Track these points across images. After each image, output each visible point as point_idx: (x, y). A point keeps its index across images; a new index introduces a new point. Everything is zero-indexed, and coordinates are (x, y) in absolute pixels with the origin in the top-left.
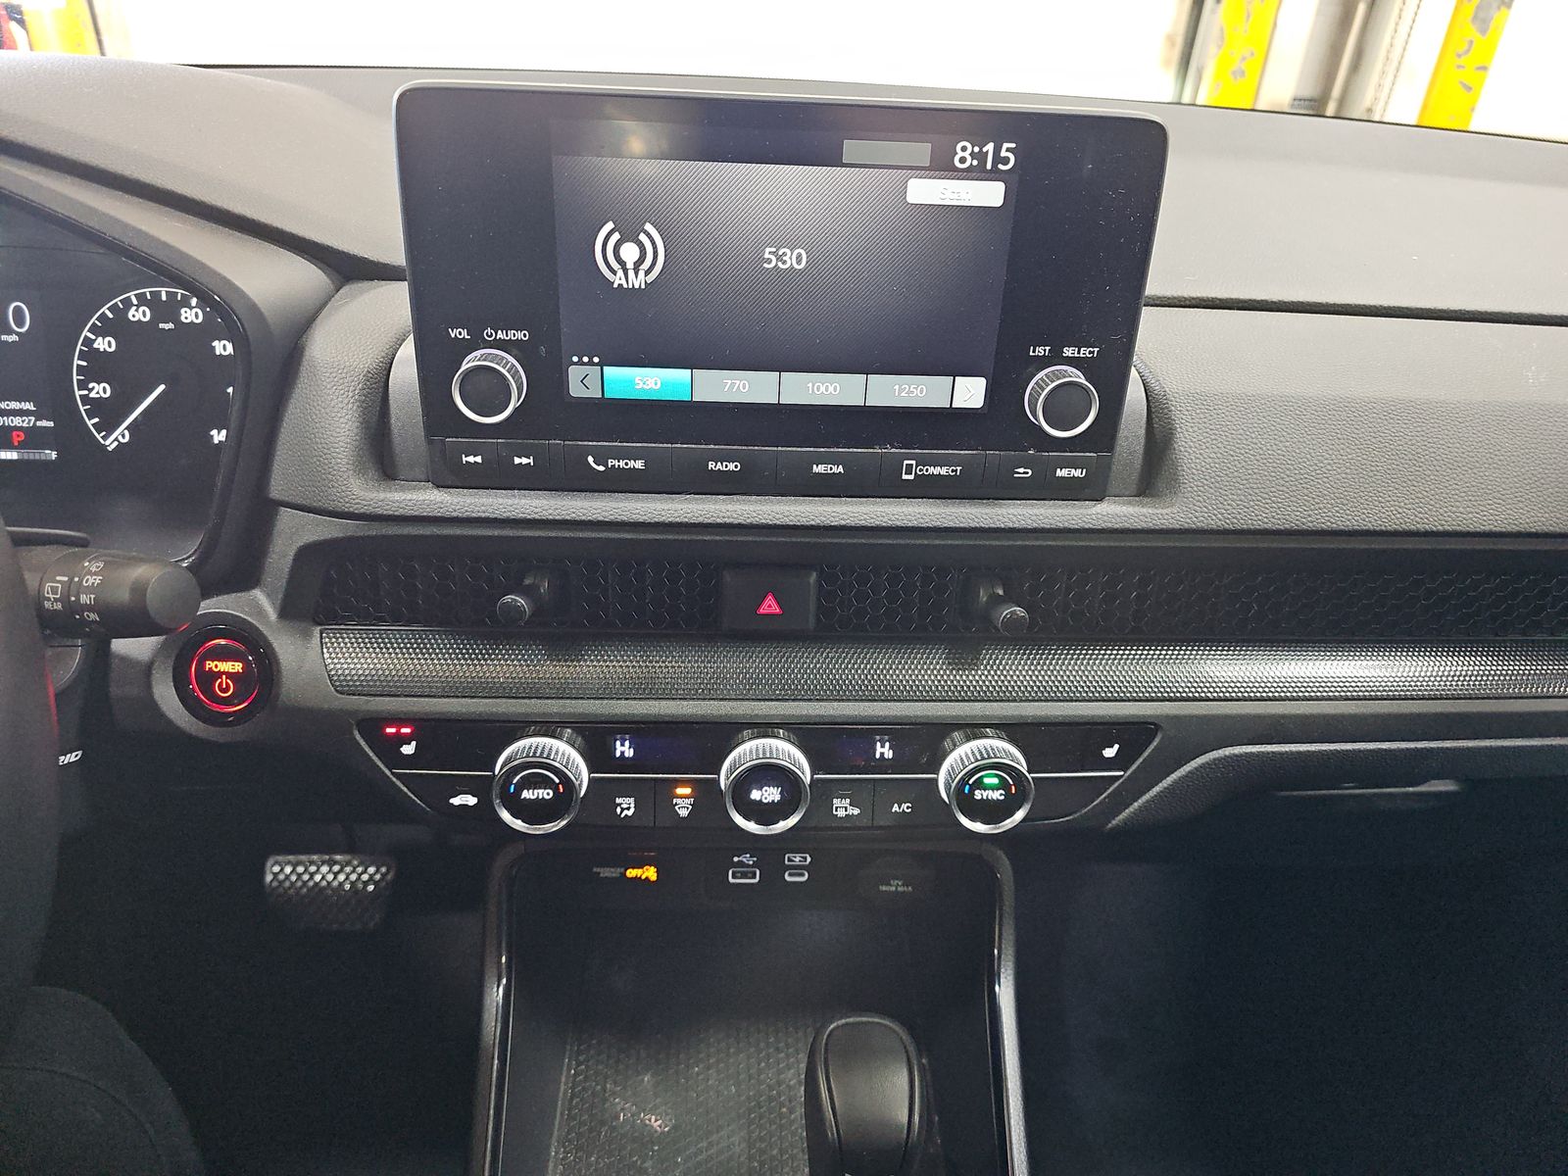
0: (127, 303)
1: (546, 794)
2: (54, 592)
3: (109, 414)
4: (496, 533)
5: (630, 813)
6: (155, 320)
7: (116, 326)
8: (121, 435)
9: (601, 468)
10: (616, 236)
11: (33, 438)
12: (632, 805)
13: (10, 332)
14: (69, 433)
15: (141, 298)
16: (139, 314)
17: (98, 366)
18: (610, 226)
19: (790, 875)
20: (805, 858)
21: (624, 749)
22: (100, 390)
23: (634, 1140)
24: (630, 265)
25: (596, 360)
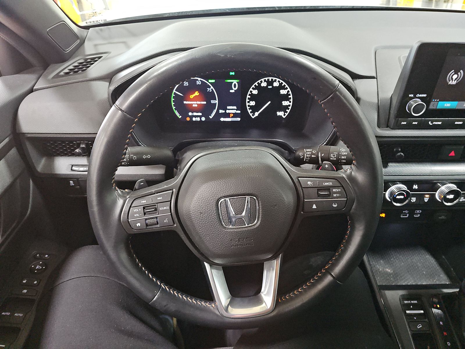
0: (261, 82)
1: (402, 197)
2: (334, 156)
3: (254, 109)
4: (406, 139)
5: (414, 201)
6: (267, 86)
7: (259, 87)
8: (257, 114)
9: (431, 124)
10: (454, 73)
11: (235, 115)
12: (415, 199)
13: (232, 89)
14: (244, 114)
15: (265, 81)
16: (264, 84)
17: (253, 97)
18: (453, 71)
19: (415, 215)
20: (420, 211)
21: (415, 187)
22: (253, 103)
23: (386, 274)
24: (454, 79)
25: (438, 100)
